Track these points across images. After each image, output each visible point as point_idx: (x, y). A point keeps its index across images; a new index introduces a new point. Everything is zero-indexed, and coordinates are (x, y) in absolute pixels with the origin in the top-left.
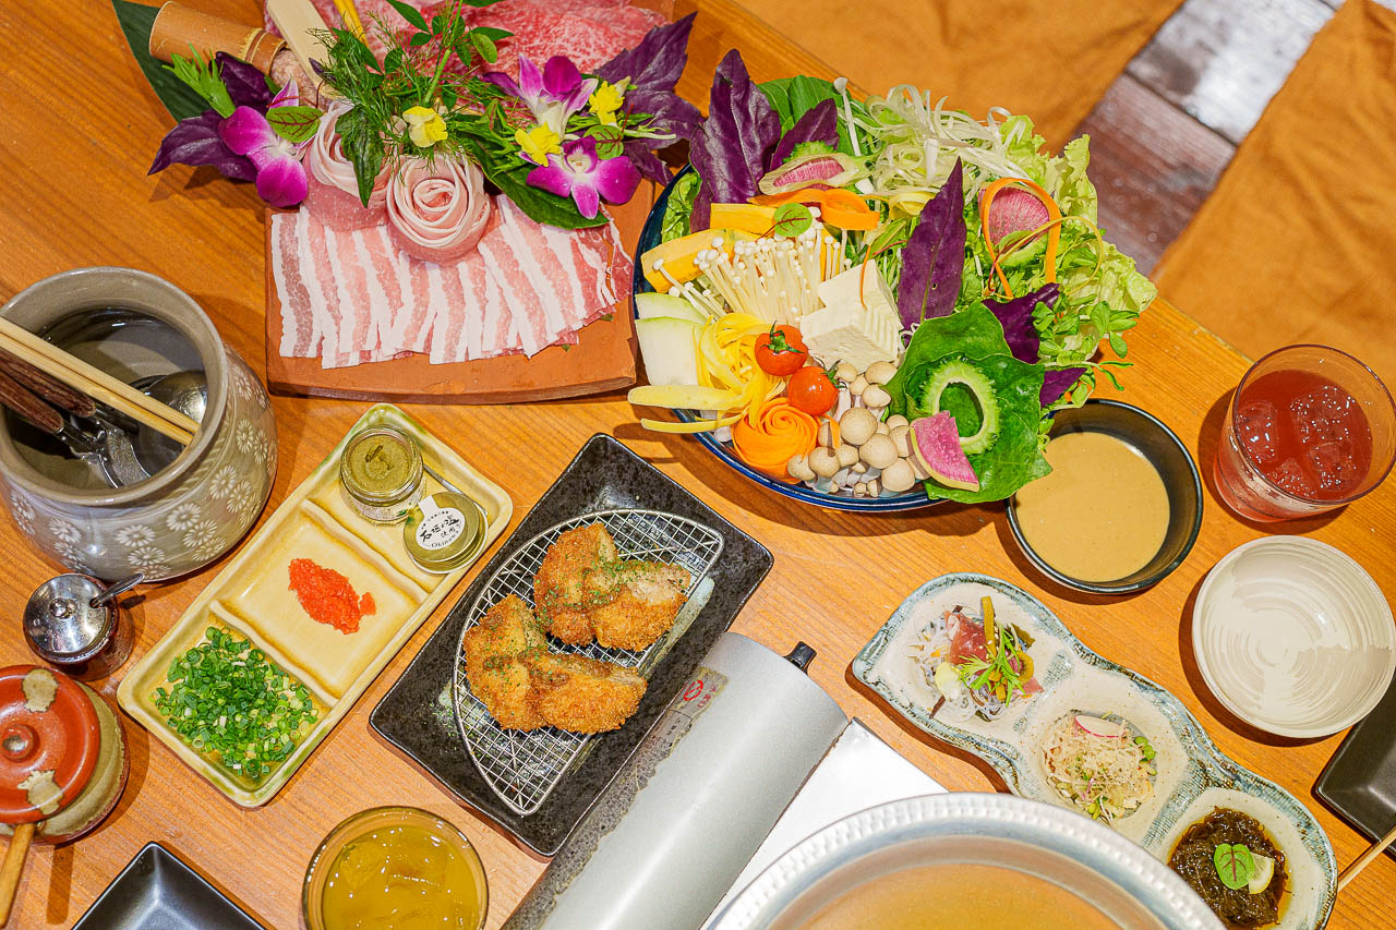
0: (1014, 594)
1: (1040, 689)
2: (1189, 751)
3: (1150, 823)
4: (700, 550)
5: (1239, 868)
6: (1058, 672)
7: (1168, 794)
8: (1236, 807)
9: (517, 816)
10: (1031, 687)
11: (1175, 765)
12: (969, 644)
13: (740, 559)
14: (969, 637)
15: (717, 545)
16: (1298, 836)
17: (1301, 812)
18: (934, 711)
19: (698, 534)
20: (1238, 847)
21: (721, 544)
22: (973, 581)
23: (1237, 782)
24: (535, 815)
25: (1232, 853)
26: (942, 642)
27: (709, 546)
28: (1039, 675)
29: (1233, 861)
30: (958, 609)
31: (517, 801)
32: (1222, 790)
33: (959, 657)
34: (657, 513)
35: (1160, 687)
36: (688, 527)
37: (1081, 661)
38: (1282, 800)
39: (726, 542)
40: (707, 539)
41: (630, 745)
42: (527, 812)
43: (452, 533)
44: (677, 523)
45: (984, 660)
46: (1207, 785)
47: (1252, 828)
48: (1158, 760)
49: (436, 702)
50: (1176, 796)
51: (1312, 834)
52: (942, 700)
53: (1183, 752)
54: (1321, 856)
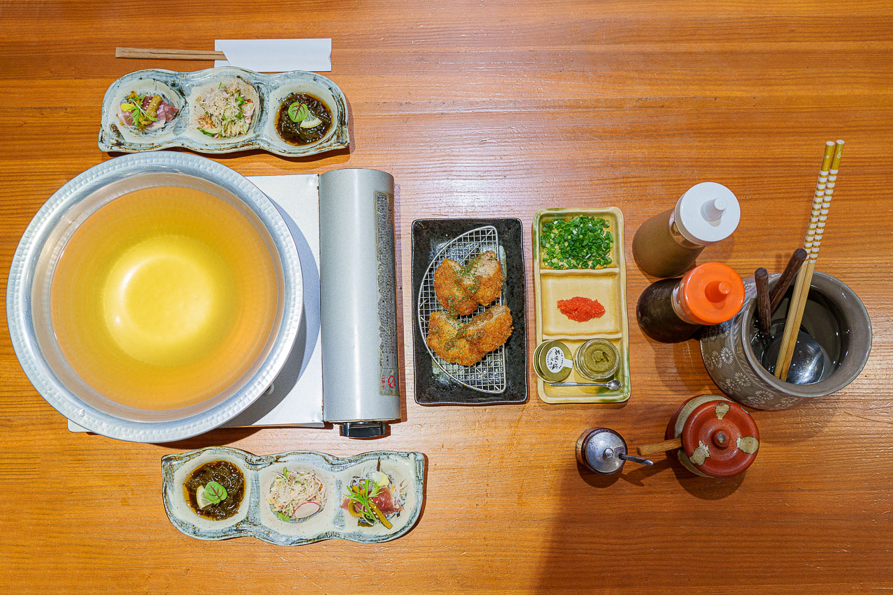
0: (380, 538)
1: (342, 507)
2: (263, 527)
3: (260, 485)
4: (489, 238)
5: (213, 493)
6: (339, 519)
7: (261, 504)
8: (229, 519)
9: (500, 394)
10: (345, 505)
11: (267, 518)
12: (383, 499)
13: (506, 229)
14: (386, 504)
15: (494, 231)
16: (196, 525)
17: (201, 536)
18: (379, 464)
19: (483, 232)
20: (218, 501)
21: (495, 229)
22: (400, 530)
23: (235, 528)
24: (507, 388)
25: (219, 497)
26: (395, 495)
27: (491, 234)
28: (346, 513)
29: (217, 494)
30: (398, 515)
31: (496, 389)
32: (240, 521)
33: (384, 492)
34: (461, 236)
35: (293, 545)
36: (477, 233)
37: (333, 530)
38: (212, 535)
39: (496, 227)
40: (488, 231)
41: (522, 335)
42: (502, 391)
43: (550, 363)
44: (471, 234)
45: (372, 498)
46: (247, 518)
47: (218, 516)
48: (275, 517)
49: (433, 375)
50: (257, 505)
51: (191, 530)
52: (378, 470)
53: (266, 525)
54: (182, 524)
